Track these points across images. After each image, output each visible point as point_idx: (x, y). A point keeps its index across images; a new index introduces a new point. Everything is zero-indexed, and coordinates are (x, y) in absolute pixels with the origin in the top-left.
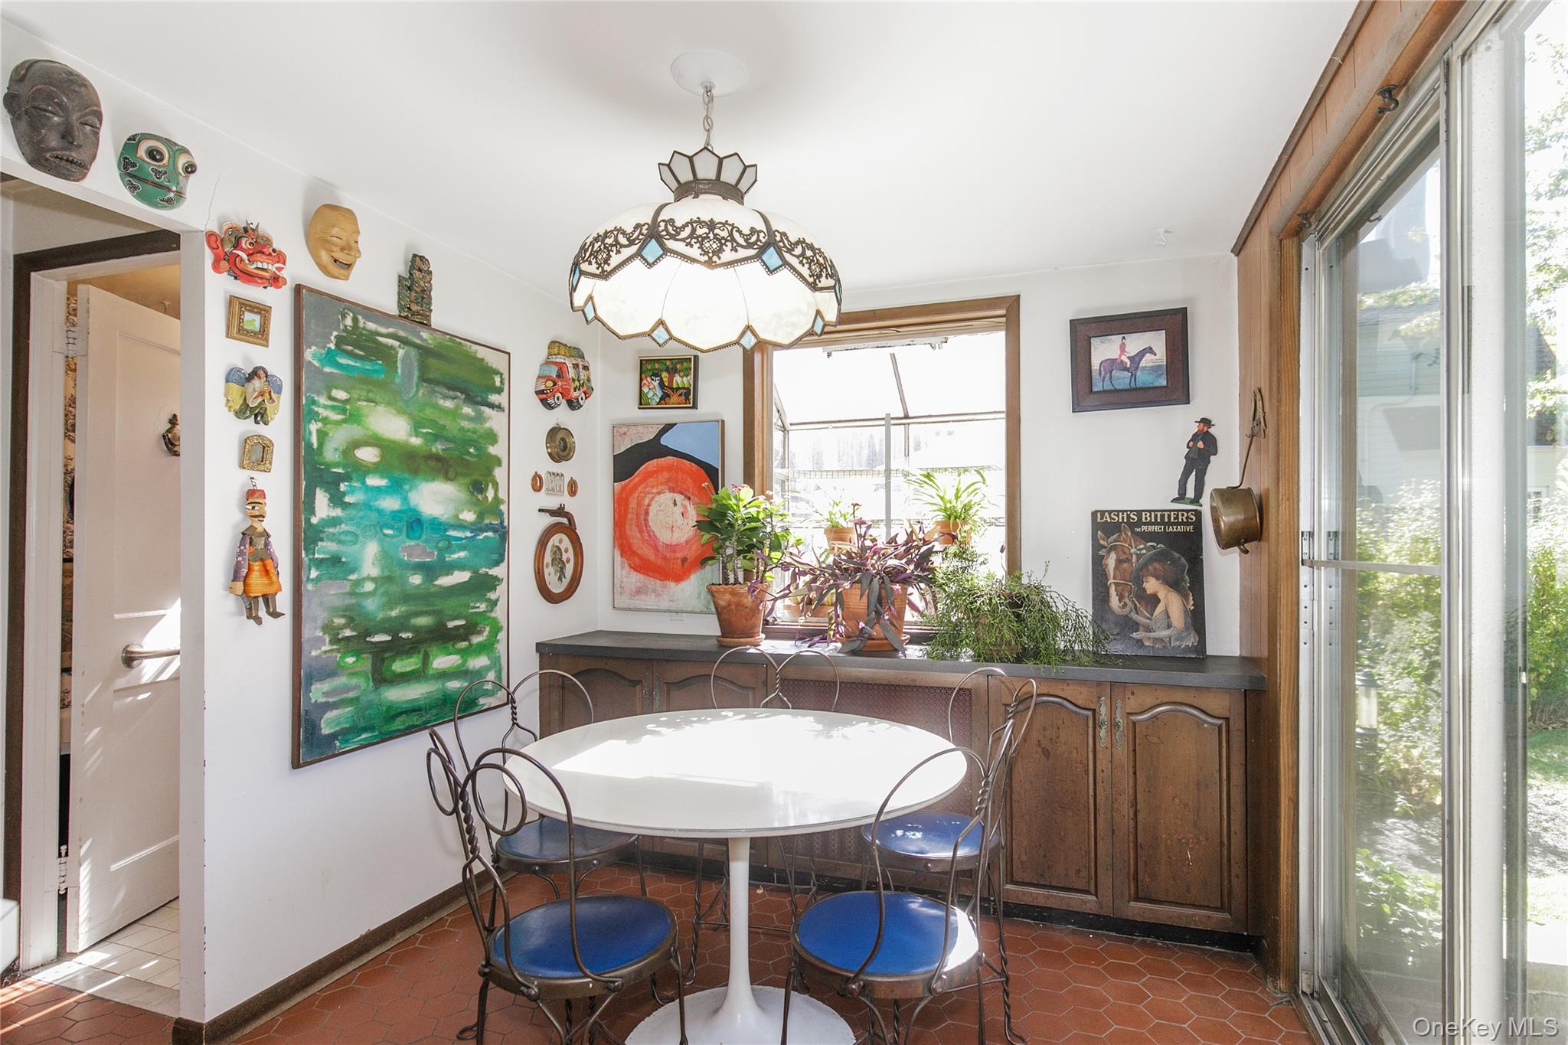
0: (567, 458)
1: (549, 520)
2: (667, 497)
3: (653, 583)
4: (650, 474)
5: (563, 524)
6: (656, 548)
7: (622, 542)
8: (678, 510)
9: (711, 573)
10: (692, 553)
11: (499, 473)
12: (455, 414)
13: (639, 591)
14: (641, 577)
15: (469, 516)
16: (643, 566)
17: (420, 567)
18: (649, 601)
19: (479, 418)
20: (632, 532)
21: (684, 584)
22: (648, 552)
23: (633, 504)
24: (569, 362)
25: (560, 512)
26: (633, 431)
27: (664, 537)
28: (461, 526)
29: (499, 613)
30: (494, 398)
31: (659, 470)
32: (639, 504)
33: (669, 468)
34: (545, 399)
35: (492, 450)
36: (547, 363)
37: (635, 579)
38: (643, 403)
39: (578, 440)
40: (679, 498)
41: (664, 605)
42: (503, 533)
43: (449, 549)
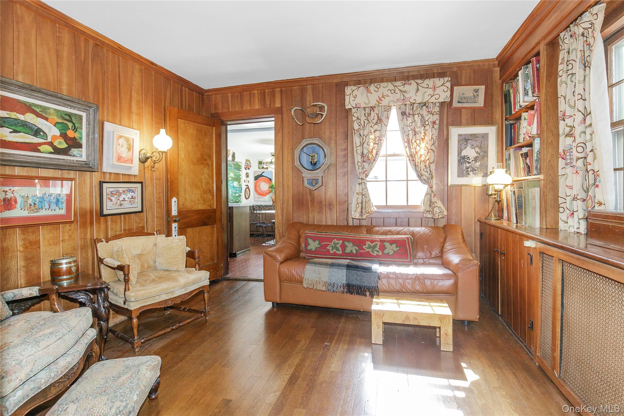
0: (248, 177)
1: (246, 187)
2: (263, 183)
3: (261, 197)
4: (260, 180)
5: (248, 188)
6: (261, 191)
7: (256, 190)
8: (265, 185)
9: (271, 194)
10: (267, 192)
11: (241, 180)
12: (237, 172)
13: (259, 198)
14: (259, 196)
15: (238, 186)
16: (260, 194)
17: (234, 193)
18: (260, 199)
19: (239, 173)
20: (257, 189)
21: (266, 197)
22: (260, 192)
23: (258, 184)
24: (249, 163)
25: (247, 185)
26: (257, 173)
27: (263, 189)
28: (238, 188)
29: (241, 200)
30: (241, 170)
31: (262, 179)
32: (259, 184)
33: (264, 179)
34: (246, 169)
35: (241, 177)
36: (246, 163)
37: (258, 196)
38: (259, 168)
39: (249, 175)
40: (265, 183)
41: (263, 200)
42: (242, 189)
43: (236, 191)
